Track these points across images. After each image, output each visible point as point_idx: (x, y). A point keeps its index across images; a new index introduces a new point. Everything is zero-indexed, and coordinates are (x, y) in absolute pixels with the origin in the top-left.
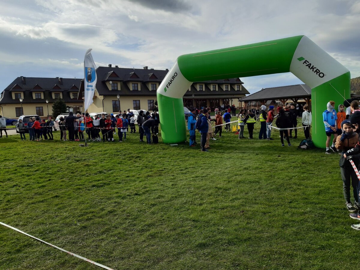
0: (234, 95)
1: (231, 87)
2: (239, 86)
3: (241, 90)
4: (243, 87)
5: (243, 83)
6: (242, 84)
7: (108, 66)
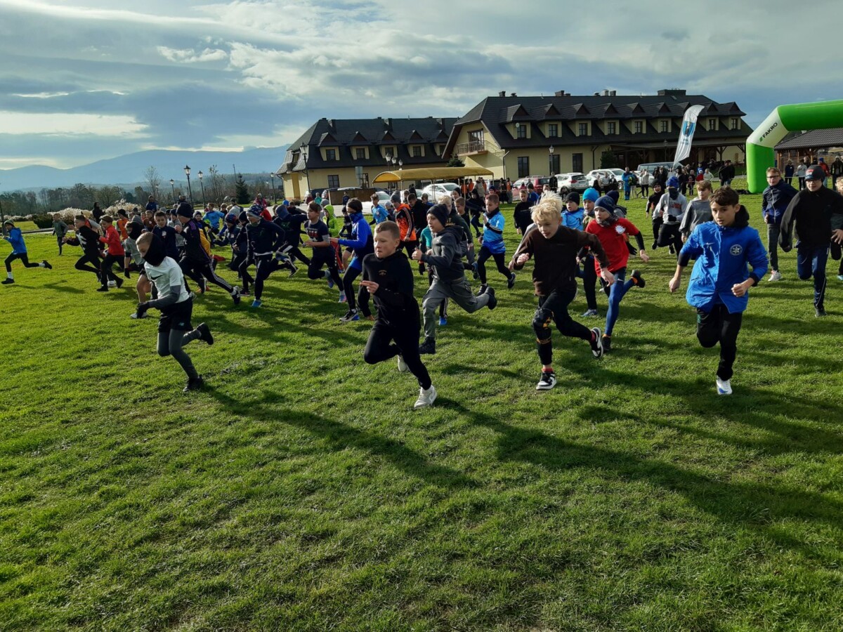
0: (726, 138)
1: (721, 123)
2: (737, 120)
3: (739, 128)
4: (743, 122)
5: (744, 115)
6: (742, 117)
7: (498, 95)
